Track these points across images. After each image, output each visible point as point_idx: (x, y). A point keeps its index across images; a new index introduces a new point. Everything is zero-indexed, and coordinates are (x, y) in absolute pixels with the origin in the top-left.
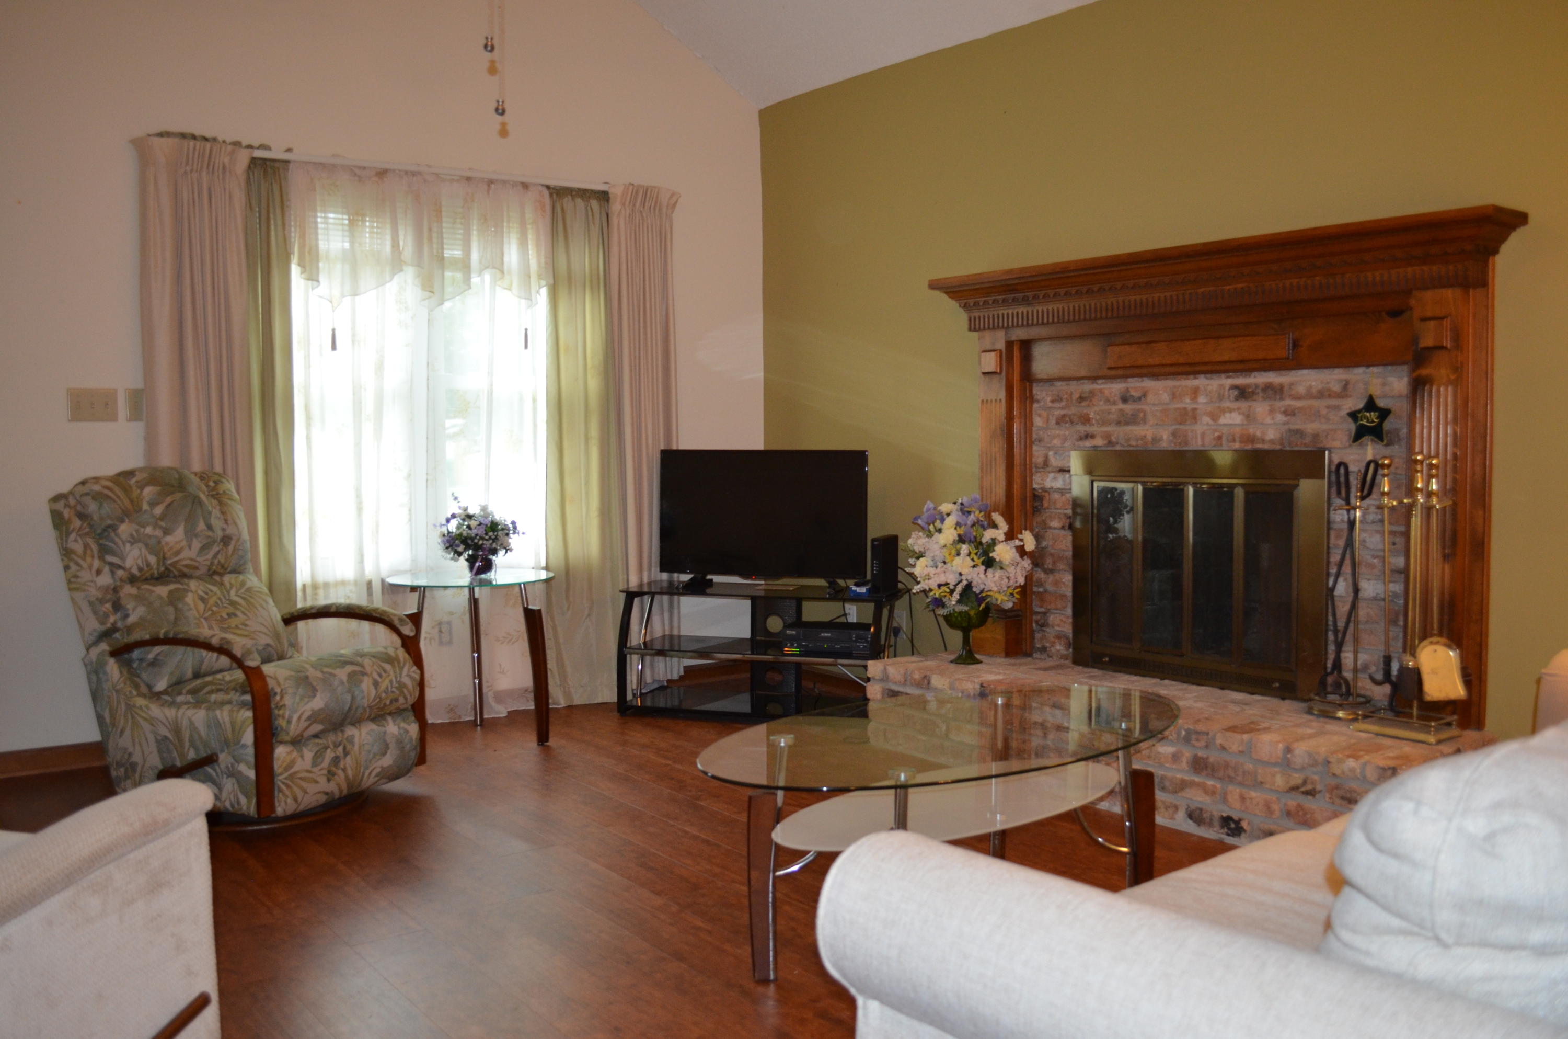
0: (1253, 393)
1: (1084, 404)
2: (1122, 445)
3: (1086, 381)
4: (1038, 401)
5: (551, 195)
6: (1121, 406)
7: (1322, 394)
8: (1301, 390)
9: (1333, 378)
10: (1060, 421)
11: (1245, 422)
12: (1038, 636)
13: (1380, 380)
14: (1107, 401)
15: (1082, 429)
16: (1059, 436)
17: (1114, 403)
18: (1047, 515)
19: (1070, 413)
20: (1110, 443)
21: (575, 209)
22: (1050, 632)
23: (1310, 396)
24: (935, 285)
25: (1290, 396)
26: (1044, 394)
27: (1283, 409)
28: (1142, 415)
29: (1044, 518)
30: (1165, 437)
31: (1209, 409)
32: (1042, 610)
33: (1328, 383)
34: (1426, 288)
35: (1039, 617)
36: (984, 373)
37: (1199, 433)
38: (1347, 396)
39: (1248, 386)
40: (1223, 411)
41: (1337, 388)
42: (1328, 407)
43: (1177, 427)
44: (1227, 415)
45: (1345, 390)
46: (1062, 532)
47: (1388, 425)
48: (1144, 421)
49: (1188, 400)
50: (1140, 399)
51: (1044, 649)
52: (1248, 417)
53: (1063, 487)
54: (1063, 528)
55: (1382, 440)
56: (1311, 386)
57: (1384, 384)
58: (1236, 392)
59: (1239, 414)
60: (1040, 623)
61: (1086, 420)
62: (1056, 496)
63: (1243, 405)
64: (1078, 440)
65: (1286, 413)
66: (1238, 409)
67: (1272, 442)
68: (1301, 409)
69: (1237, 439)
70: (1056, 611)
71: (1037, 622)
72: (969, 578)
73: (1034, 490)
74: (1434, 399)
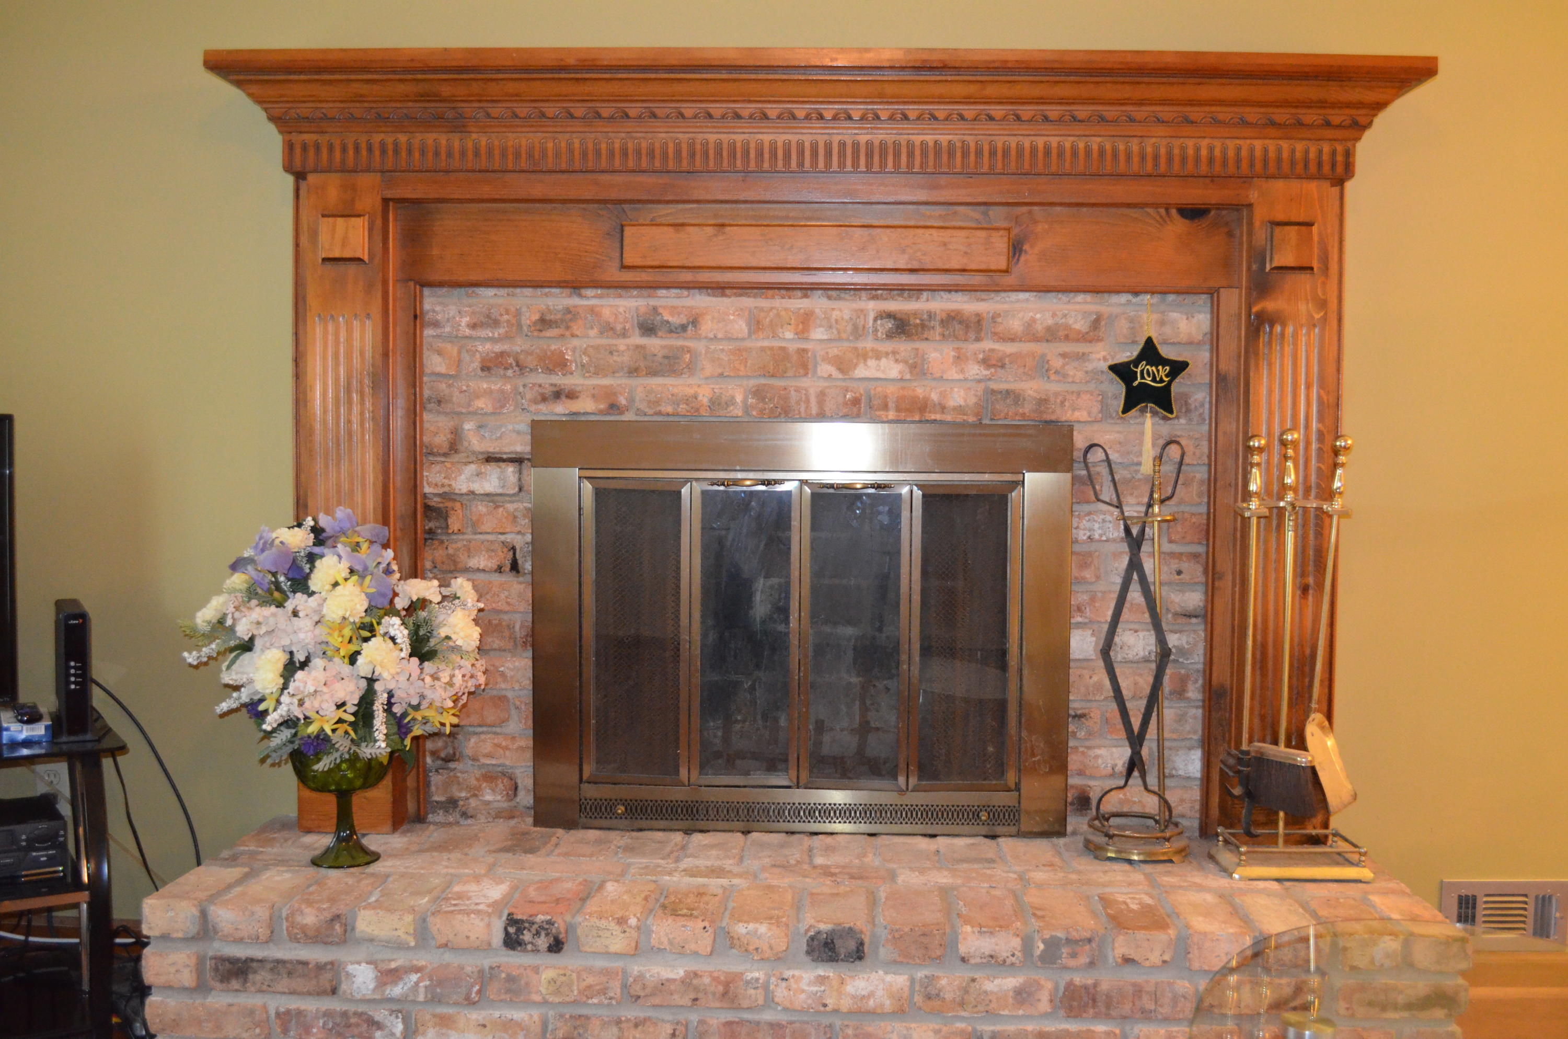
0: (923, 326)
1: (549, 333)
2: (639, 412)
3: (556, 291)
4: (436, 324)
6: (637, 339)
7: (1052, 335)
8: (1016, 325)
9: (1073, 309)
10: (491, 365)
11: (908, 377)
12: (438, 781)
13: (1155, 316)
14: (608, 329)
15: (545, 380)
16: (489, 392)
17: (624, 334)
18: (459, 545)
19: (517, 349)
20: (614, 407)
22: (466, 771)
23: (1030, 335)
24: (215, 64)
25: (995, 334)
26: (452, 310)
27: (980, 356)
28: (687, 357)
29: (451, 551)
30: (739, 398)
31: (834, 351)
33: (1065, 316)
35: (440, 743)
36: (324, 260)
37: (812, 392)
38: (1099, 340)
39: (915, 314)
40: (864, 356)
41: (1080, 325)
42: (1064, 355)
43: (763, 381)
44: (871, 363)
45: (1098, 331)
46: (496, 578)
47: (1179, 387)
48: (691, 368)
49: (789, 335)
50: (684, 328)
51: (452, 804)
52: (913, 367)
53: (500, 491)
54: (499, 570)
55: (1171, 412)
56: (1033, 320)
57: (1162, 323)
58: (889, 324)
59: (897, 361)
60: (443, 755)
61: (558, 364)
62: (481, 508)
63: (904, 347)
64: (535, 402)
65: (986, 362)
66: (894, 353)
67: (959, 409)
68: (1015, 358)
69: (891, 405)
70: (480, 729)
71: (434, 753)
72: (391, 686)
73: (425, 496)
74: (1288, 349)
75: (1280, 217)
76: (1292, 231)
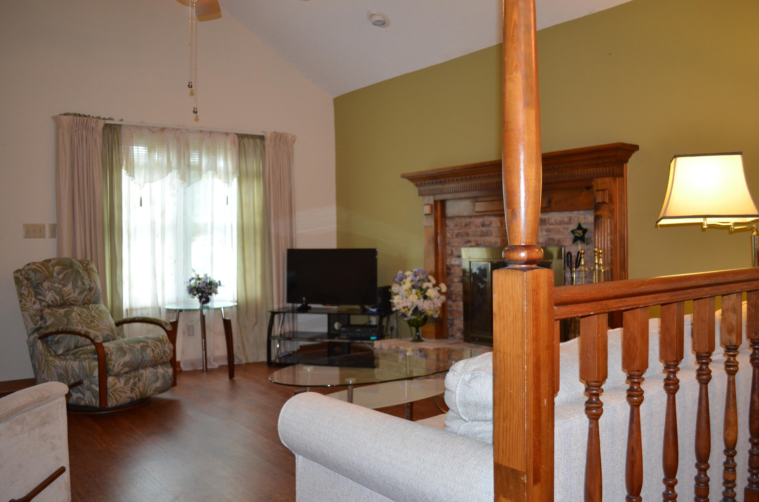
1: (467, 227)
3: (467, 218)
4: (448, 226)
5: (238, 137)
6: (482, 228)
7: (561, 223)
8: (553, 221)
9: (565, 216)
10: (458, 235)
12: (450, 329)
13: (583, 217)
14: (476, 226)
15: (466, 238)
16: (457, 241)
17: (479, 227)
18: (452, 276)
19: (461, 231)
20: (478, 244)
21: (249, 144)
22: (455, 328)
23: (556, 223)
24: (403, 176)
25: (548, 223)
26: (451, 223)
27: (546, 229)
28: (490, 232)
29: (451, 278)
30: (499, 242)
32: (451, 318)
33: (563, 218)
34: (598, 177)
35: (450, 321)
36: (425, 215)
38: (570, 224)
41: (566, 220)
42: (563, 228)
43: (503, 237)
45: (570, 221)
46: (459, 284)
47: (586, 236)
48: (491, 234)
50: (489, 225)
51: (452, 336)
53: (459, 264)
54: (459, 282)
55: (584, 242)
56: (556, 219)
57: (585, 218)
60: (451, 324)
61: (467, 234)
62: (456, 268)
64: (465, 243)
65: (547, 231)
68: (553, 229)
70: (457, 319)
71: (449, 323)
72: (417, 304)
73: (447, 265)
74: (603, 225)
75: (600, 188)
76: (601, 192)
